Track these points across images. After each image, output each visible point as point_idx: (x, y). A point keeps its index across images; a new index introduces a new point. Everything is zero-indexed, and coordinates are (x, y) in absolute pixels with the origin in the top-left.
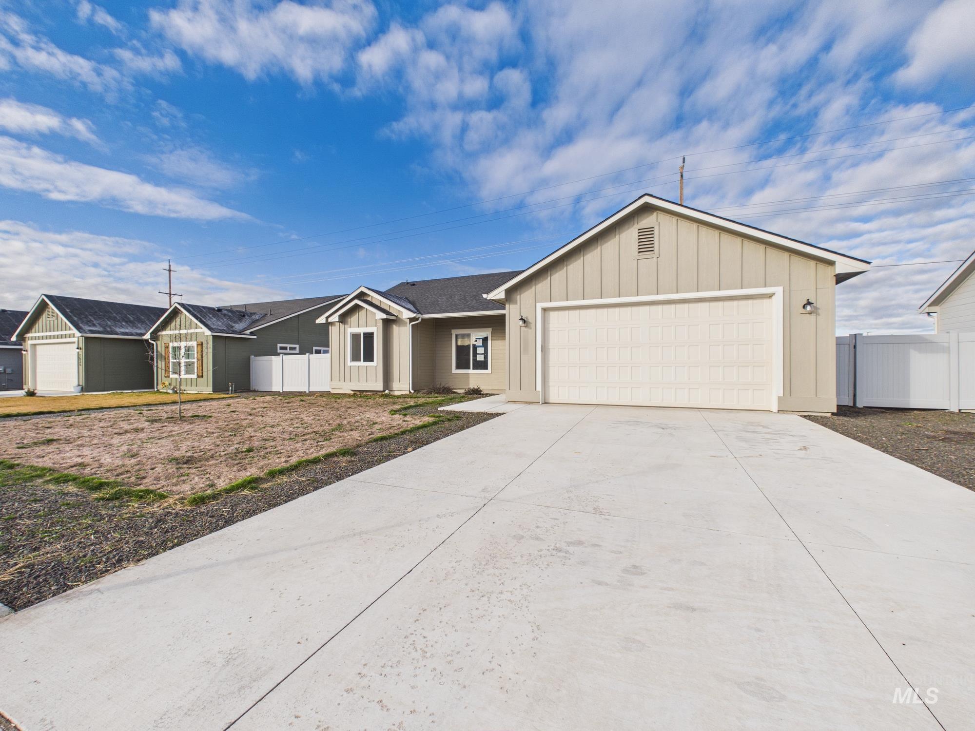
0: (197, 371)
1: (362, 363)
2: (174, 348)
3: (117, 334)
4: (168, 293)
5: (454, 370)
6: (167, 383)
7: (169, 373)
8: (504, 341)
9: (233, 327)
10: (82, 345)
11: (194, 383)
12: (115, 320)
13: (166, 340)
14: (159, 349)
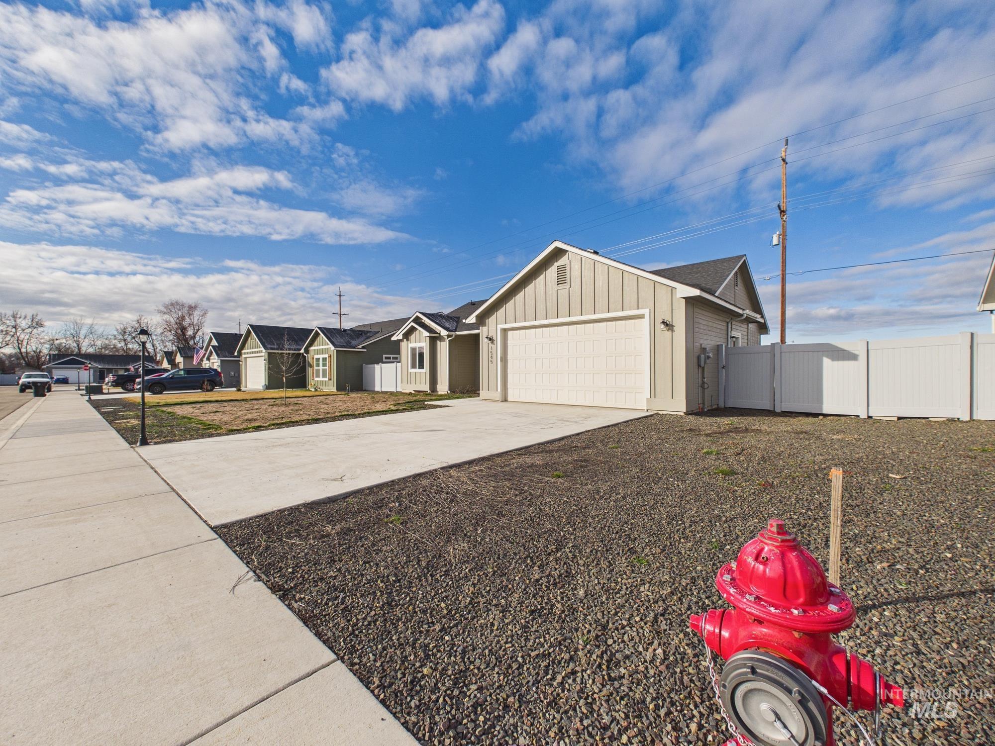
0: (329, 376)
1: (417, 370)
2: (317, 359)
4: (339, 313)
6: (313, 383)
7: (314, 377)
9: (351, 343)
10: (267, 357)
11: (327, 383)
13: (312, 353)
14: (309, 360)
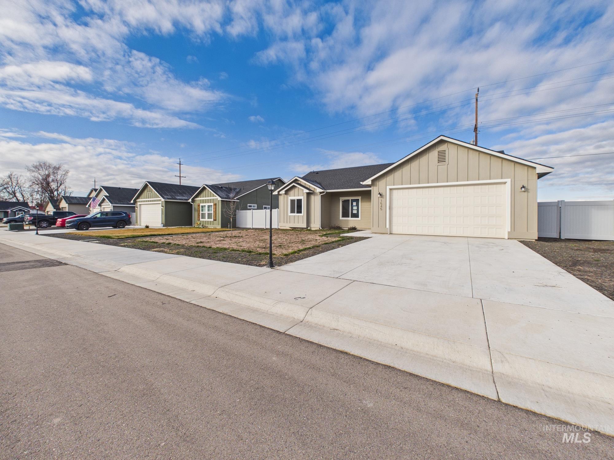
0: (214, 218)
1: (296, 214)
2: (202, 207)
3: (177, 200)
4: (179, 176)
5: (341, 218)
6: (199, 223)
7: (199, 218)
8: (369, 203)
9: (229, 196)
10: (164, 205)
11: (212, 223)
12: (175, 193)
13: (197, 203)
14: (195, 206)
